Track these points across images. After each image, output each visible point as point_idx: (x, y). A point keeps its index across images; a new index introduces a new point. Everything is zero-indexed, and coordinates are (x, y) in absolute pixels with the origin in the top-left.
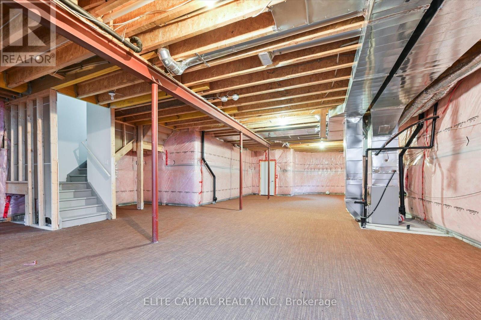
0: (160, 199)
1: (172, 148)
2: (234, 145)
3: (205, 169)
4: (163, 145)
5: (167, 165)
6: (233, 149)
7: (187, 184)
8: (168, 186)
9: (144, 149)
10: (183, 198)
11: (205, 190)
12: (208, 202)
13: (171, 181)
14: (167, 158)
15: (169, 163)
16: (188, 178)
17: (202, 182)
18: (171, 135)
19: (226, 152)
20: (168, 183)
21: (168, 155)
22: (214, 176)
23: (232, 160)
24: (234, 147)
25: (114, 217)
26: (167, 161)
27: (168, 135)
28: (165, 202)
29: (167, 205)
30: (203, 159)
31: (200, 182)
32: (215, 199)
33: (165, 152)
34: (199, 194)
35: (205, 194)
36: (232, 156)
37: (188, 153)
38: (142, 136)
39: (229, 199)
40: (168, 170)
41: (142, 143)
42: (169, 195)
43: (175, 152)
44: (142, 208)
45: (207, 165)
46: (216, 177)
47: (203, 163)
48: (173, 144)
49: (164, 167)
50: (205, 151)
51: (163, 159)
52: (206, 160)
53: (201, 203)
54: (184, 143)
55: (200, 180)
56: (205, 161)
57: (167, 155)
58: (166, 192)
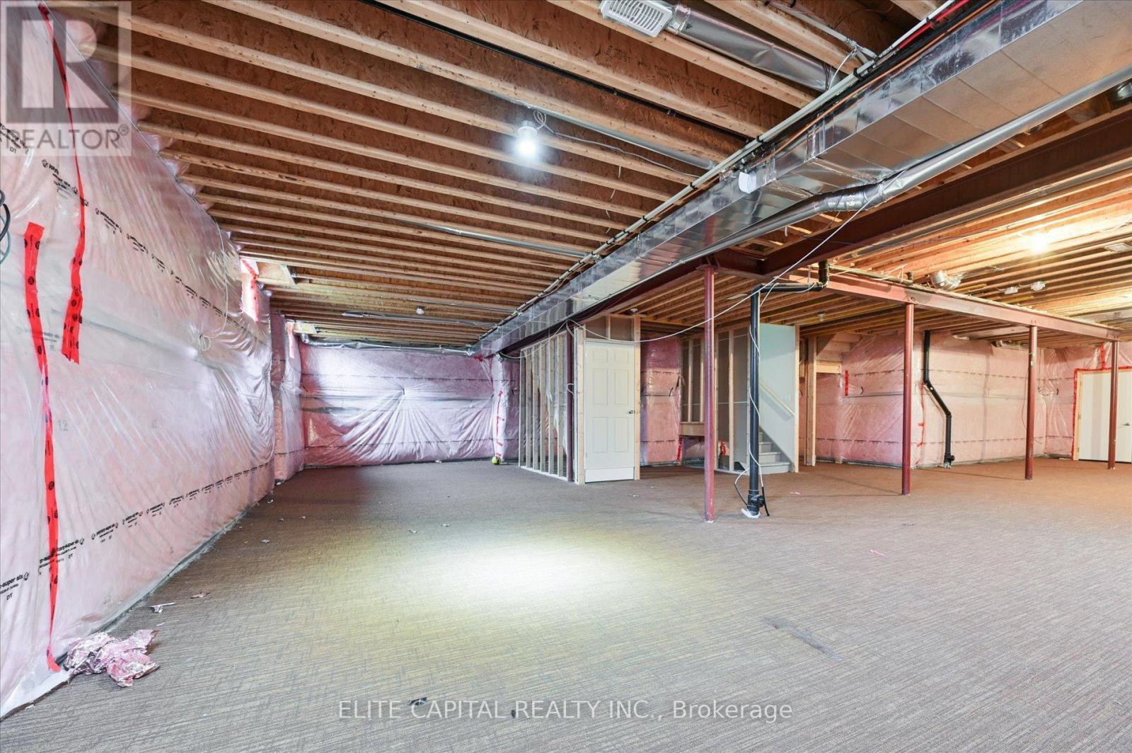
0: (832, 453)
1: (860, 366)
2: (994, 344)
3: (928, 399)
4: (841, 362)
5: (846, 395)
6: (991, 352)
7: (892, 427)
8: (850, 431)
9: (817, 373)
10: (882, 451)
11: (928, 439)
12: (932, 462)
13: (855, 423)
14: (847, 383)
15: (850, 392)
16: (893, 418)
17: (923, 425)
18: (858, 345)
19: (975, 361)
20: (848, 426)
21: (850, 377)
22: (948, 414)
23: (990, 377)
24: (993, 347)
25: (797, 470)
26: (846, 389)
27: (852, 345)
28: (841, 457)
29: (845, 463)
30: (926, 381)
31: (920, 425)
32: (949, 458)
33: (844, 373)
34: (918, 446)
35: (927, 446)
36: (988, 368)
37: (892, 373)
38: (815, 354)
39: (979, 463)
40: (849, 404)
41: (815, 363)
42: (851, 446)
43: (865, 372)
44: (814, 464)
45: (934, 393)
46: (952, 414)
47: (925, 392)
48: (861, 359)
49: (840, 399)
50: (931, 366)
51: (839, 386)
52: (932, 382)
53: (920, 464)
54: (885, 355)
55: (921, 421)
56: (929, 386)
57: (847, 378)
58: (844, 440)
